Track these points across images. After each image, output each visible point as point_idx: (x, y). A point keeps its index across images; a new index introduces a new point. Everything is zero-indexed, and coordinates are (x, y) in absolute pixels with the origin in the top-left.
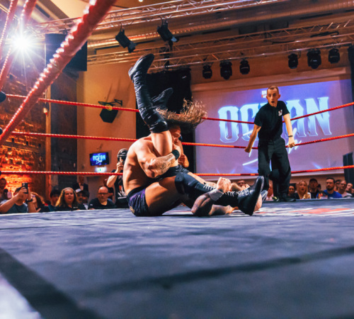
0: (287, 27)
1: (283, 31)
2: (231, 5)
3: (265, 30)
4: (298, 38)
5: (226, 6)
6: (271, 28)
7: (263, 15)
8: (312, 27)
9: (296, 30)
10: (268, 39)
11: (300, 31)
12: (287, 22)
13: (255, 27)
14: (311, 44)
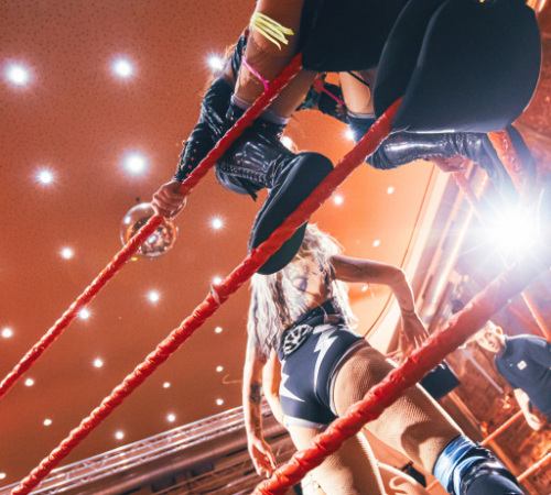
0: (213, 469)
1: (210, 476)
2: (144, 458)
3: (186, 479)
4: (230, 480)
5: (138, 460)
6: (194, 475)
7: (179, 461)
8: (242, 463)
9: (224, 470)
10: (194, 490)
11: (230, 470)
12: (210, 464)
13: (172, 479)
14: (247, 484)
